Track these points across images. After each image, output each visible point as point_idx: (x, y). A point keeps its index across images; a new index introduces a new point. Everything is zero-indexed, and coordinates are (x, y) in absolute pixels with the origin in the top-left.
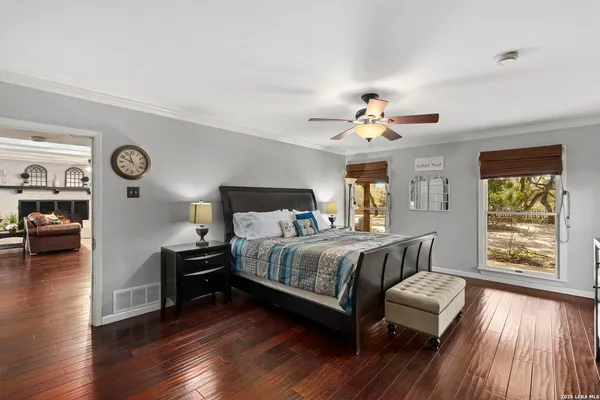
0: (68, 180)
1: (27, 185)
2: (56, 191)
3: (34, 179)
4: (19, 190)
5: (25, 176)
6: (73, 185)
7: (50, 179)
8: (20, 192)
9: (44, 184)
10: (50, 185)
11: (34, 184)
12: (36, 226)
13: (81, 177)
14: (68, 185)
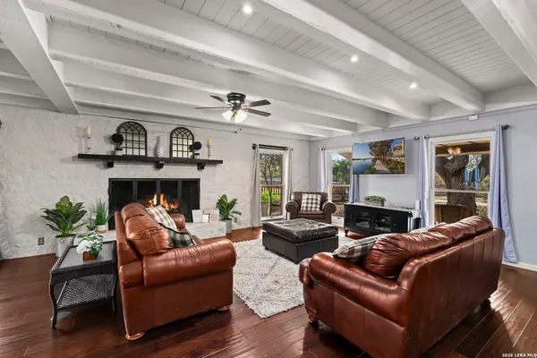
0: (174, 148)
1: (119, 153)
2: (158, 163)
3: (129, 145)
4: (109, 161)
5: (117, 139)
6: (180, 156)
7: (151, 144)
8: (110, 165)
9: (143, 153)
10: (150, 154)
11: (130, 152)
12: (140, 257)
13: (191, 143)
14: (175, 155)
